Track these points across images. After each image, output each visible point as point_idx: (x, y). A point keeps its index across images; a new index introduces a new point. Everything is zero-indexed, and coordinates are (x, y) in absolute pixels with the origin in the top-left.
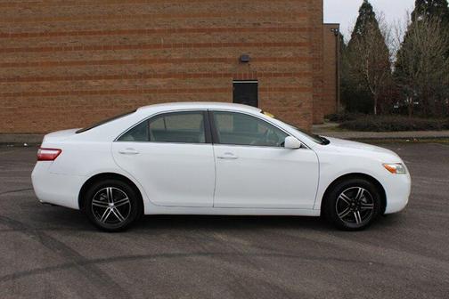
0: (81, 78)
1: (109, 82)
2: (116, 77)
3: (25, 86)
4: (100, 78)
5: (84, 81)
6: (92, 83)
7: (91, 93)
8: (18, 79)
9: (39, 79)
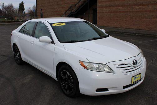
0: (133, 5)
1: (143, 7)
2: (147, 5)
3: (114, 9)
4: (140, 5)
5: (134, 7)
6: (137, 7)
7: (136, 12)
8: (112, 6)
9: (119, 6)
